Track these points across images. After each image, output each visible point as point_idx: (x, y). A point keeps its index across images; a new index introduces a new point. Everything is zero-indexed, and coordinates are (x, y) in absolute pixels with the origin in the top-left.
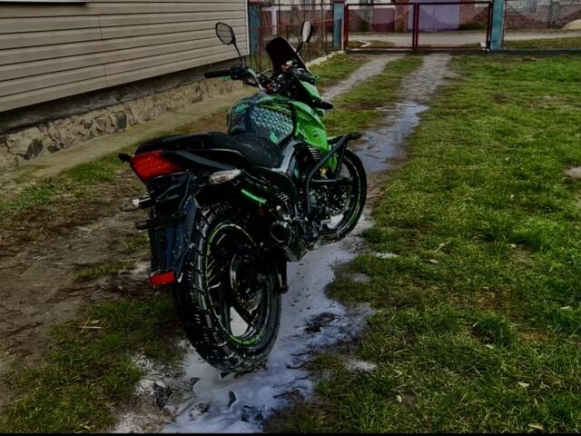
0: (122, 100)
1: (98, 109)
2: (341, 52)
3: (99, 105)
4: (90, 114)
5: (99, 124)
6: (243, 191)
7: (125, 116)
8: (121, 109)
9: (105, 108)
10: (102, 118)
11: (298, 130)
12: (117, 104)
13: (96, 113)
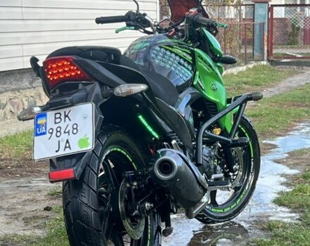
0: (34, 85)
1: (13, 90)
2: (265, 63)
3: (13, 87)
4: (5, 94)
5: (13, 106)
6: (140, 117)
7: (35, 102)
8: (32, 95)
9: (18, 90)
10: (16, 100)
11: (197, 79)
12: (29, 88)
13: (10, 94)
